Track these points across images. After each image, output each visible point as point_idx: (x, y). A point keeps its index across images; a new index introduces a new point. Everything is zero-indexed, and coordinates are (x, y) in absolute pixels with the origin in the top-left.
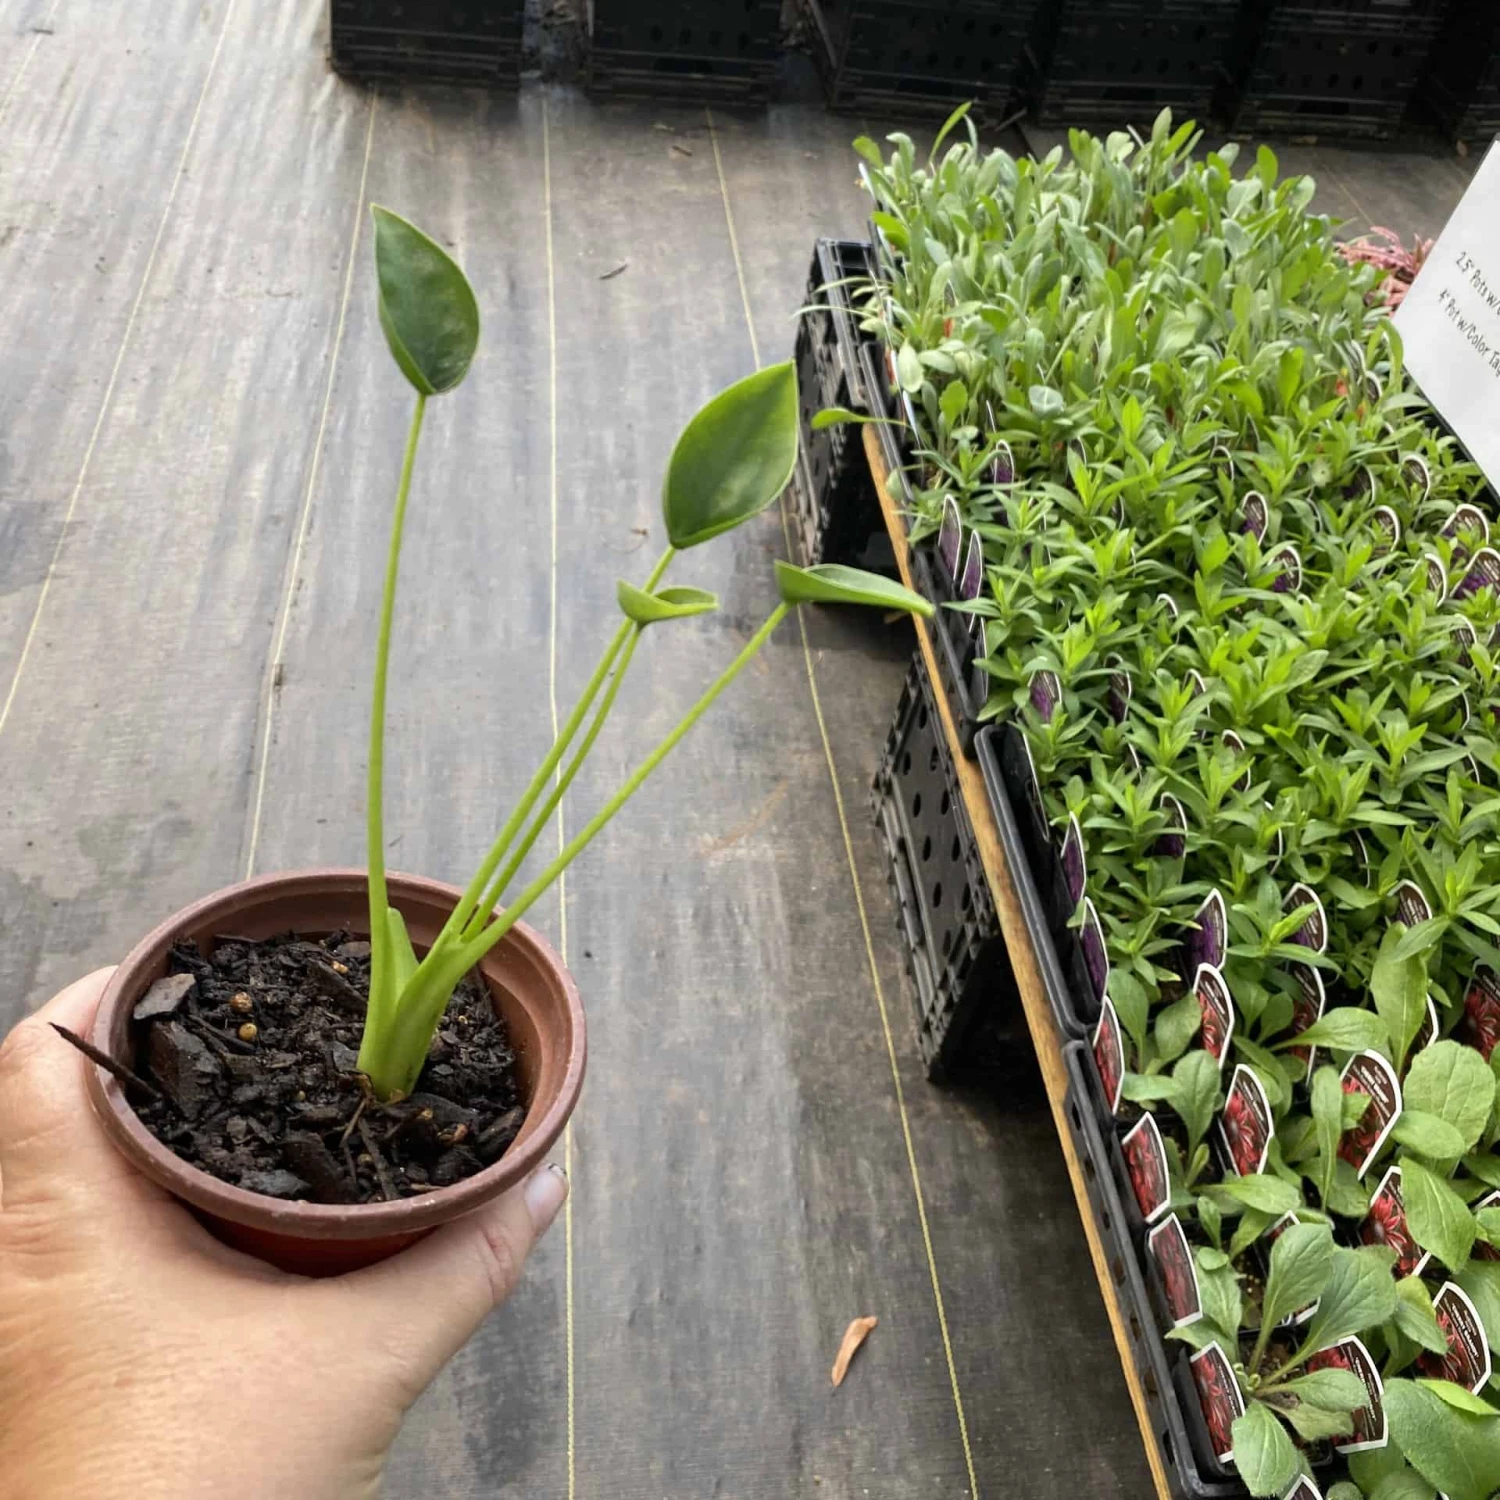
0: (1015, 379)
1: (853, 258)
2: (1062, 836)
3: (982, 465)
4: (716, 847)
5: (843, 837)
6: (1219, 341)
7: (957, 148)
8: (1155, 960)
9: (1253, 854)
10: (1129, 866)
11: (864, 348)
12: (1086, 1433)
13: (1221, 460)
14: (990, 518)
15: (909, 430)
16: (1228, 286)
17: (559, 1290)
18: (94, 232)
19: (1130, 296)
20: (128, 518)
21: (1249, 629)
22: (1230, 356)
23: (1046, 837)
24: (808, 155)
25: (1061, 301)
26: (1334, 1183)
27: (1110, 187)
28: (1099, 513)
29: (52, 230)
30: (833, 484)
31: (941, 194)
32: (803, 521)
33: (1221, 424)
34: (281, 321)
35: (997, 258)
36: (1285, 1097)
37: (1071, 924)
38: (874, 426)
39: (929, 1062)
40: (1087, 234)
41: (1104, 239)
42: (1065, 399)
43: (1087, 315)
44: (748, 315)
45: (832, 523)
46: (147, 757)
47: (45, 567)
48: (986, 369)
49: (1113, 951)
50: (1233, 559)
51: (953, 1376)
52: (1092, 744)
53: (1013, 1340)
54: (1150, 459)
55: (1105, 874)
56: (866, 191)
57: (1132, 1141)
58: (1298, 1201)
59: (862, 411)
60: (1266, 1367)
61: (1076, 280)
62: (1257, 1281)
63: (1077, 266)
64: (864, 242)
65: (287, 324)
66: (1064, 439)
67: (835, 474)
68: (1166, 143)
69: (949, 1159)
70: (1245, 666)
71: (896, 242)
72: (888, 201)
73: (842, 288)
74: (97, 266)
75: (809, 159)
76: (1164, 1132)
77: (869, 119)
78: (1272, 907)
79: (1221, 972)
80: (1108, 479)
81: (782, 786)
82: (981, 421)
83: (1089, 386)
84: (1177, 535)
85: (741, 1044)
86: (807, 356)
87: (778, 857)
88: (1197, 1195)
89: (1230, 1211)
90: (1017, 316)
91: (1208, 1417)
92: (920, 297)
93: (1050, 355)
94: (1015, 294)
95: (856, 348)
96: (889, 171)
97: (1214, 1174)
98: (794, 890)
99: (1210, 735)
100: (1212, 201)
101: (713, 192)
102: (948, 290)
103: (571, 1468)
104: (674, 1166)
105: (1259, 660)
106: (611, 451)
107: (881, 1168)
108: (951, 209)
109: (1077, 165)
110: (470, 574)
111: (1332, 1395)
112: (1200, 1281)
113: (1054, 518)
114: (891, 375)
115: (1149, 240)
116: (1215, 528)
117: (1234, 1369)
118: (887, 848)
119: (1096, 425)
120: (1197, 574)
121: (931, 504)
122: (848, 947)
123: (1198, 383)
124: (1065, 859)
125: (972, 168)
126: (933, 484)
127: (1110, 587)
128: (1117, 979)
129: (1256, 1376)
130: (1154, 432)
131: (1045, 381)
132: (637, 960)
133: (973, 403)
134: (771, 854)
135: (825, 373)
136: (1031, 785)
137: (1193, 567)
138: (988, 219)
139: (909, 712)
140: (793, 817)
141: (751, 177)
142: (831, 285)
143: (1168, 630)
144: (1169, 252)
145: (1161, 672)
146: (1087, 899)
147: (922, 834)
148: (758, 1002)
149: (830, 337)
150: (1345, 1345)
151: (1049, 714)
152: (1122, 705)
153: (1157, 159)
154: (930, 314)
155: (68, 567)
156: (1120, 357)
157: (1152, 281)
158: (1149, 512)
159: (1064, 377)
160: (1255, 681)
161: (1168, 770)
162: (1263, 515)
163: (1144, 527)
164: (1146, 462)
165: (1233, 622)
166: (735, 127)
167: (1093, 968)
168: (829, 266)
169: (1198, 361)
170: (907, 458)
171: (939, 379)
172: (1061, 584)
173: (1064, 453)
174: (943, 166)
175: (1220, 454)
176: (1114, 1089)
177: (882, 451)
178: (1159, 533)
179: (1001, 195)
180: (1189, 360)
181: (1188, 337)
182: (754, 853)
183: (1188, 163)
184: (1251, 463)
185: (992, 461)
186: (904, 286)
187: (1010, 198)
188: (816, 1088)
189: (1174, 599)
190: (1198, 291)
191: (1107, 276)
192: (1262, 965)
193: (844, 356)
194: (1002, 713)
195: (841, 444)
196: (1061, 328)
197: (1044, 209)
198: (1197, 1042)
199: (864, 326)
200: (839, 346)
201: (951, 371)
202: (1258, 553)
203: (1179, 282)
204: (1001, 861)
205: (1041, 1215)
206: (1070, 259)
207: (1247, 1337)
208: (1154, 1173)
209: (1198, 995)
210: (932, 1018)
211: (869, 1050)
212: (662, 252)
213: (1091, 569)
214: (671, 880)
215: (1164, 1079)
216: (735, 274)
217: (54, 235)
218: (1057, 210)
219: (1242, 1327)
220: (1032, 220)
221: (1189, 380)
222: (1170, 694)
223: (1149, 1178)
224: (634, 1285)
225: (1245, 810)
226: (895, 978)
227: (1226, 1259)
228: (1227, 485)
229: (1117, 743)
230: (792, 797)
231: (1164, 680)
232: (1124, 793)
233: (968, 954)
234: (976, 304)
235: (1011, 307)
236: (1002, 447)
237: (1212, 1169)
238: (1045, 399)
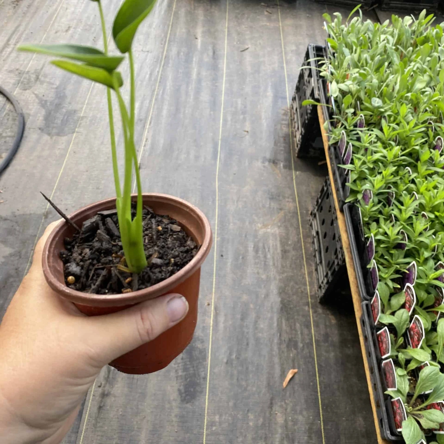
0: (367, 94)
1: (320, 51)
2: (368, 240)
3: (354, 122)
4: (261, 228)
5: (300, 229)
6: (433, 86)
7: (355, 18)
8: (393, 280)
9: (427, 252)
10: (388, 251)
11: (320, 81)
12: (356, 409)
13: (430, 126)
14: (355, 139)
15: (332, 108)
16: (438, 69)
17: (207, 351)
18: (93, 29)
19: (406, 70)
20: (98, 116)
21: (434, 180)
22: (437, 92)
23: (363, 239)
24: (308, 15)
25: (384, 71)
26: (442, 353)
27: (403, 34)
28: (389, 140)
29: (81, 28)
30: (307, 122)
31: (349, 33)
32: (296, 131)
33: (431, 114)
34: (146, 59)
35: (365, 56)
36: (429, 326)
37: (368, 267)
38: (321, 106)
39: (320, 297)
40: (395, 49)
41: (399, 50)
42: (383, 102)
43: (393, 76)
44: (285, 65)
45: (305, 133)
46: (100, 187)
47: (75, 129)
48: (358, 91)
49: (380, 276)
50: (431, 157)
51: (319, 389)
52: (381, 213)
53: (337, 381)
54: (408, 123)
55: (380, 253)
56: (325, 30)
57: (380, 334)
58: (430, 358)
59: (318, 100)
60: (414, 405)
61: (390, 63)
62: (414, 379)
63: (390, 59)
64: (323, 46)
65: (147, 61)
66: (381, 115)
67: (307, 119)
68: (423, 21)
69: (324, 326)
70: (431, 192)
71: (333, 48)
72: (332, 34)
73: (315, 61)
74: (93, 40)
75: (308, 16)
76: (391, 332)
77: (328, 5)
78: (431, 268)
79: (413, 287)
80: (394, 129)
81: (283, 212)
82: (355, 107)
83: (391, 98)
84: (414, 149)
85: (265, 286)
86: (302, 81)
87: (280, 233)
88: (398, 352)
89: (408, 358)
90: (370, 75)
91: (395, 417)
92: (340, 66)
93: (379, 87)
94: (370, 68)
95: (318, 80)
96: (333, 24)
97: (404, 346)
98: (284, 243)
99: (417, 213)
100: (436, 41)
101: (277, 25)
102: (349, 65)
103: (207, 401)
104: (242, 319)
105: (436, 191)
106: (239, 106)
107: (303, 327)
108: (352, 39)
109: (393, 26)
110: (195, 141)
111: (434, 417)
112: (397, 378)
113: (376, 140)
114: (328, 90)
115: (414, 52)
116: (426, 147)
117: (404, 406)
118: (313, 233)
119: (392, 112)
120: (419, 162)
121: (337, 133)
122: (298, 261)
123: (425, 100)
124: (368, 246)
125: (360, 25)
126: (338, 126)
127: (391, 164)
128: (381, 285)
129: (411, 408)
130: (410, 115)
131: (377, 96)
132: (236, 259)
133: (353, 101)
134: (277, 232)
135: (307, 87)
136: (360, 223)
137: (418, 159)
138: (363, 43)
139: (323, 195)
140: (285, 221)
141: (289, 22)
142: (312, 60)
143: (408, 179)
144: (420, 57)
145: (405, 192)
146: (374, 261)
147: (324, 231)
148: (270, 274)
149: (310, 75)
150: (440, 403)
151: (368, 202)
152: (391, 201)
153: (419, 26)
154: (342, 71)
155: (81, 130)
156: (402, 90)
157: (414, 66)
158: (406, 140)
159: (383, 94)
160: (434, 197)
161: (404, 223)
162: (442, 144)
163: (403, 145)
164: (406, 125)
165: (429, 178)
166: (286, 5)
167: (373, 280)
168: (312, 53)
169: (426, 93)
170: (331, 117)
171: (344, 93)
172: (376, 162)
173: (381, 119)
174: (350, 25)
175: (430, 123)
176: (376, 318)
177: (323, 113)
178: (408, 147)
179: (368, 34)
180: (423, 93)
181: (424, 85)
182: (273, 231)
183: (429, 28)
184: (439, 127)
185: (358, 120)
186: (335, 62)
187: (371, 36)
188: (286, 301)
189: (411, 168)
190: (428, 70)
191: (400, 63)
192: (426, 285)
193: (314, 82)
194: (353, 200)
195: (310, 110)
196: (384, 79)
197: (381, 40)
198: (403, 306)
199: (321, 74)
200: (313, 79)
201: (348, 91)
202: (439, 156)
203: (422, 67)
204: (348, 243)
205: (349, 346)
206: (388, 57)
207: (410, 396)
208: (386, 344)
209: (405, 292)
210: (322, 285)
211: (302, 292)
212: (260, 44)
213: (385, 157)
214: (247, 236)
215: (392, 316)
216: (282, 52)
217: (81, 30)
218: (386, 41)
219: (409, 393)
220: (377, 43)
221: (423, 99)
222: (406, 199)
223: (384, 346)
224: (229, 352)
225: (426, 238)
226: (312, 272)
227: (405, 372)
228: (431, 134)
229: (388, 213)
230: (285, 215)
231: (405, 195)
232: (389, 229)
233: (335, 269)
234: (357, 70)
235: (368, 71)
236: (361, 116)
237: (404, 344)
238: (377, 102)
